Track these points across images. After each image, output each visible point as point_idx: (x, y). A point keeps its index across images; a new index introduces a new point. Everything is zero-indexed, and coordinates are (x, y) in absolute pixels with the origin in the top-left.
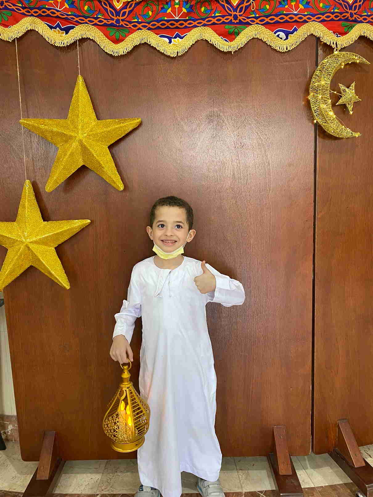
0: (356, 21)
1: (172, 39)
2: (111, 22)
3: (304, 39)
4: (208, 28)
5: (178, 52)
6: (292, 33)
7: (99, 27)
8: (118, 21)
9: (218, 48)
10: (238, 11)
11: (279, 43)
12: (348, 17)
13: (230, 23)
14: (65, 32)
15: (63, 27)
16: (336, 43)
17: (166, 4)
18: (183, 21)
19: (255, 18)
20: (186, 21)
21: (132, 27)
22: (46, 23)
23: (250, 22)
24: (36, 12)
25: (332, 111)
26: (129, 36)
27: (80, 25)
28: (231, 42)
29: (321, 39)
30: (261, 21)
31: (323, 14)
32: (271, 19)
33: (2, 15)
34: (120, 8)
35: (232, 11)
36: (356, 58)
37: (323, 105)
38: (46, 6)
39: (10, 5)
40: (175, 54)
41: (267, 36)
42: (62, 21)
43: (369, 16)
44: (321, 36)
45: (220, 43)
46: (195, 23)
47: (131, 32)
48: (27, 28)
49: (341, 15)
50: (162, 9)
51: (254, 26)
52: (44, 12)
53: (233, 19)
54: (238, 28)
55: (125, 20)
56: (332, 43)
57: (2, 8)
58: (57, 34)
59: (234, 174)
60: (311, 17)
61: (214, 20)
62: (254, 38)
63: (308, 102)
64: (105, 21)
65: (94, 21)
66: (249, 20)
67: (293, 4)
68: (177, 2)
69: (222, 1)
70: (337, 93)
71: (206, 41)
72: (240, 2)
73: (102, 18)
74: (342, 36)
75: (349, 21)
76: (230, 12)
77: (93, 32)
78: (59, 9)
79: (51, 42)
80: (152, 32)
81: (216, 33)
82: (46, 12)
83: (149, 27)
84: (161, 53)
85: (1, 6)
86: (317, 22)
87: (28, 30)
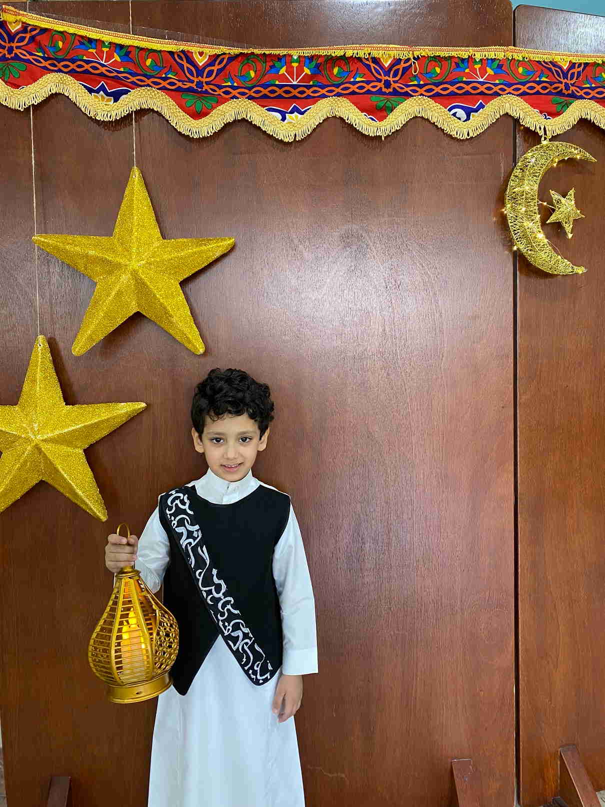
0: (574, 97)
1: (287, 115)
2: (189, 85)
3: (495, 120)
4: (344, 99)
5: (295, 135)
6: (476, 111)
7: (169, 91)
8: (200, 84)
9: (360, 130)
10: (391, 76)
11: (456, 125)
12: (562, 89)
13: (380, 92)
14: (112, 98)
15: (111, 91)
16: (545, 128)
17: (278, 61)
18: (305, 87)
19: (419, 86)
20: (309, 87)
21: (222, 94)
22: (83, 83)
23: (410, 92)
24: (66, 66)
25: (542, 232)
26: (217, 108)
27: (138, 89)
28: (380, 121)
29: (521, 121)
30: (428, 91)
31: (524, 84)
32: (445, 89)
33: (10, 67)
34: (203, 65)
35: (382, 74)
36: (576, 152)
37: (528, 223)
38: (83, 57)
39: (25, 53)
40: (291, 138)
41: (436, 114)
42: (109, 82)
43: (593, 89)
44: (521, 117)
45: (363, 124)
46: (324, 91)
47: (221, 101)
48: (50, 91)
49: (551, 85)
50: (271, 68)
51: (417, 99)
52: (79, 66)
53: (383, 86)
54: (391, 101)
55: (212, 83)
56: (538, 127)
57: (10, 57)
59: (384, 330)
60: (506, 88)
61: (354, 88)
62: (416, 117)
63: (503, 219)
64: (180, 84)
65: (160, 84)
66: (408, 89)
67: (477, 67)
68: (295, 58)
69: (367, 59)
70: (547, 204)
71: (341, 119)
72: (394, 61)
73: (174, 79)
74: (553, 118)
75: (564, 95)
76: (379, 77)
77: (158, 100)
78: (105, 62)
79: (89, 114)
80: (254, 103)
81: (357, 107)
82: (83, 66)
83: (250, 95)
84: (269, 135)
85: (8, 54)
86: (515, 95)
87: (52, 93)
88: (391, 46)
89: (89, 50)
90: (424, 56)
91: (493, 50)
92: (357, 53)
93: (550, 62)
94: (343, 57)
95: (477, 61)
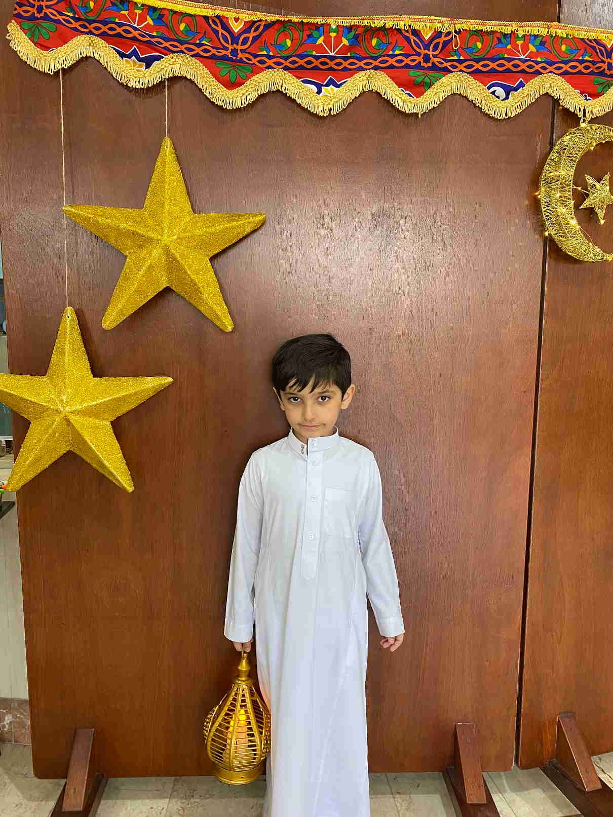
1: (322, 87)
2: (223, 52)
3: (534, 100)
4: (382, 73)
5: (331, 109)
6: (516, 89)
7: (204, 59)
8: (234, 52)
9: (397, 106)
10: (431, 50)
11: (493, 104)
12: (605, 69)
13: (418, 67)
14: (144, 63)
15: (143, 56)
16: (584, 110)
17: (316, 30)
18: (342, 59)
19: (461, 62)
20: (346, 59)
21: (257, 64)
22: (113, 46)
23: (449, 67)
24: (97, 29)
25: (575, 218)
26: (252, 78)
27: (171, 55)
28: (416, 97)
29: (561, 102)
30: (468, 67)
31: (566, 63)
32: (484, 66)
33: (39, 28)
34: (239, 31)
35: (422, 48)
37: (561, 208)
38: (115, 19)
39: (55, 12)
40: (326, 112)
41: (475, 92)
42: (142, 46)
44: (561, 97)
45: (400, 100)
46: (361, 64)
47: (256, 71)
48: (81, 54)
49: (594, 65)
50: (308, 37)
51: (456, 76)
52: (111, 29)
53: (422, 61)
54: (429, 76)
55: (247, 51)
56: (577, 109)
57: (39, 17)
58: (131, 66)
59: (411, 312)
60: (548, 66)
61: (392, 61)
62: (454, 94)
63: (536, 203)
64: (214, 51)
65: (193, 50)
66: (447, 65)
67: (519, 43)
68: (334, 27)
69: (407, 31)
70: (582, 189)
71: (378, 93)
72: (435, 34)
73: (208, 45)
74: (594, 99)
75: (605, 75)
76: (418, 50)
77: (192, 68)
78: (137, 26)
79: (121, 79)
80: (289, 74)
81: (394, 82)
82: (115, 30)
83: (286, 66)
84: (303, 108)
85: (38, 13)
86: (556, 74)
87: (83, 57)
88: (433, 17)
89: (121, 12)
90: (466, 30)
91: (536, 26)
92: (397, 25)
93: (594, 40)
94: (383, 29)
95: (520, 36)
